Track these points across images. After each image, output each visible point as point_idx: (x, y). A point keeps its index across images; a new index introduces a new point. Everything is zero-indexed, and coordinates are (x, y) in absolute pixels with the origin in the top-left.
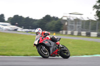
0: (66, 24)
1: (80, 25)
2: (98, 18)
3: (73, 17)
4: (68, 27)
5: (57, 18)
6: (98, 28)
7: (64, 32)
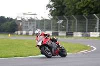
0: (21, 24)
1: (35, 25)
2: (52, 17)
3: (27, 17)
4: (23, 28)
5: (11, 18)
6: (53, 27)
7: (19, 32)
